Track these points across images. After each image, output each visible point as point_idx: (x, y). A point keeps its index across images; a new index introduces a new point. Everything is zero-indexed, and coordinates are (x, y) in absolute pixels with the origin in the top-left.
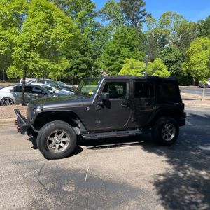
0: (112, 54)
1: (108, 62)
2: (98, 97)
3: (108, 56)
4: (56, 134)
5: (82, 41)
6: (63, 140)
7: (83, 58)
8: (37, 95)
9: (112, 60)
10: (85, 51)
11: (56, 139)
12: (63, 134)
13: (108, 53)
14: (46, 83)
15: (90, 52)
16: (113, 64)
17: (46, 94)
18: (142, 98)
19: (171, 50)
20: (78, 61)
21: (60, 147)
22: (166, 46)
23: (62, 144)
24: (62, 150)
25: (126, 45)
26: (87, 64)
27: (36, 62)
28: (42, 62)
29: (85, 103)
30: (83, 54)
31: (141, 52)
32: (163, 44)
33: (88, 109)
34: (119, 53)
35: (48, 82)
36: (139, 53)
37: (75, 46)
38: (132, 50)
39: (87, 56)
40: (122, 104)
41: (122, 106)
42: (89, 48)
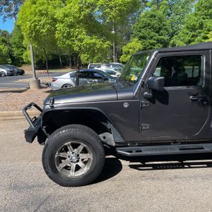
0: (193, 28)
1: (188, 38)
3: (188, 31)
4: (70, 148)
5: (157, 18)
6: (83, 156)
7: (157, 37)
8: (96, 80)
9: (193, 36)
10: (160, 29)
11: (71, 154)
12: (81, 148)
13: (188, 28)
14: (111, 67)
15: (166, 29)
16: (193, 41)
17: (106, 79)
20: (152, 41)
21: (78, 168)
23: (80, 164)
24: (80, 173)
25: (211, 16)
26: (161, 43)
27: (81, 40)
28: (88, 40)
29: (120, 95)
30: (158, 32)
33: (126, 105)
34: (201, 26)
35: (114, 65)
37: (149, 25)
39: (162, 35)
40: (191, 97)
41: (192, 100)
42: (164, 25)
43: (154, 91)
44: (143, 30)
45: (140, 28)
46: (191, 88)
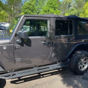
0: (46, 11)
2: (16, 35)
3: (44, 12)
5: (32, 5)
10: (33, 10)
15: (35, 10)
18: (62, 36)
19: (73, 10)
22: (70, 8)
25: (52, 7)
31: (59, 11)
32: (69, 7)
34: (49, 11)
36: (58, 11)
38: (55, 10)
39: (34, 13)
40: (43, 42)
41: (43, 44)
42: (35, 9)
43: (22, 39)
44: (26, 10)
45: (25, 9)
46: (43, 37)
